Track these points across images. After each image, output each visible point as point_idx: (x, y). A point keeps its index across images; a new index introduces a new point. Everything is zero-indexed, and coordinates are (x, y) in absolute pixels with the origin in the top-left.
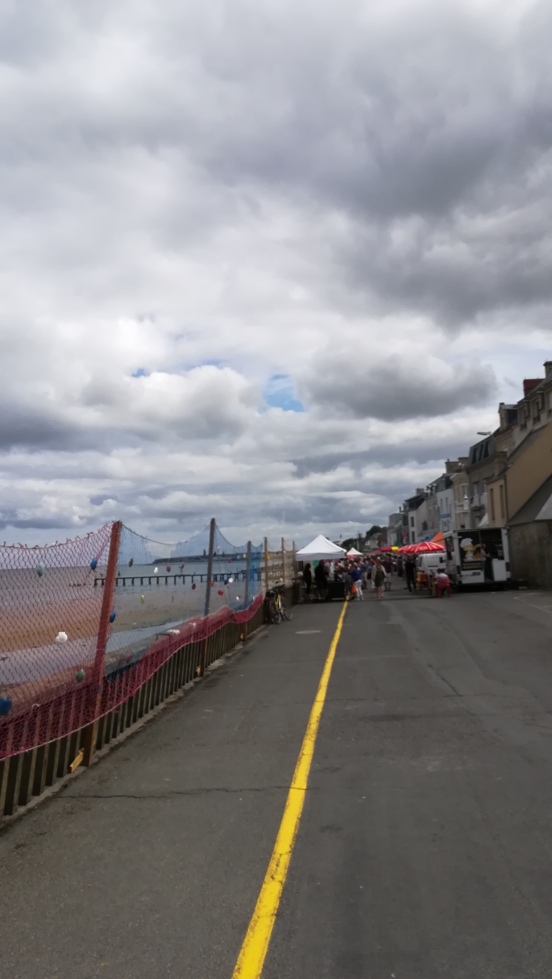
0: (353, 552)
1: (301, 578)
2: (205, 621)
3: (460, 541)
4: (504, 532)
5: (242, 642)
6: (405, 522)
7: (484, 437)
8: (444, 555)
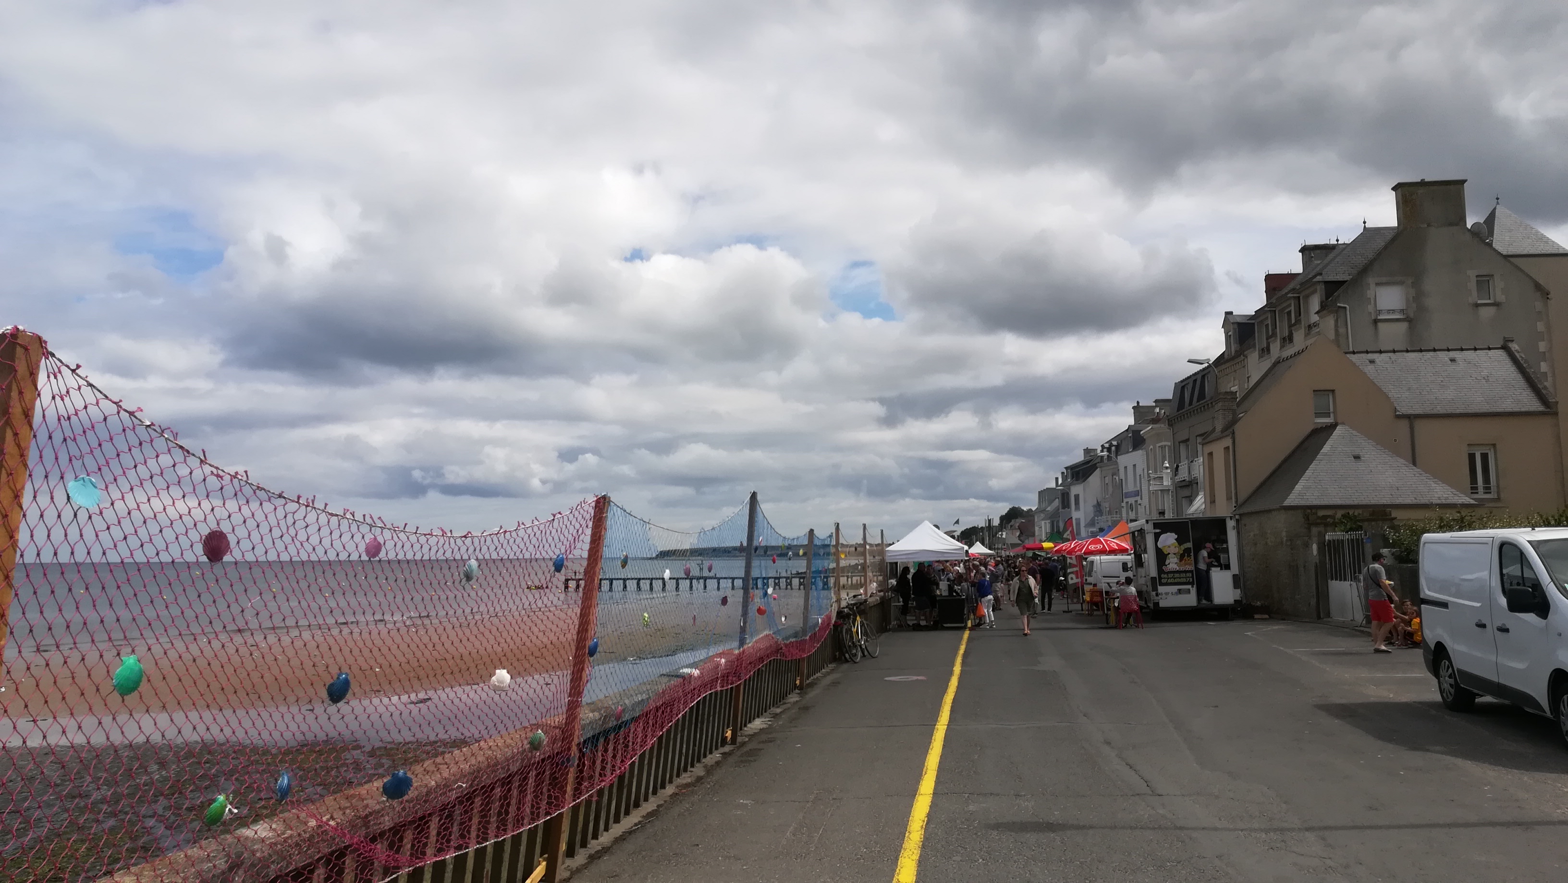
0: (978, 549)
1: (894, 589)
2: (739, 657)
3: (1157, 537)
4: (1230, 524)
5: (797, 691)
6: (1065, 503)
7: (1200, 367)
8: (1129, 558)
